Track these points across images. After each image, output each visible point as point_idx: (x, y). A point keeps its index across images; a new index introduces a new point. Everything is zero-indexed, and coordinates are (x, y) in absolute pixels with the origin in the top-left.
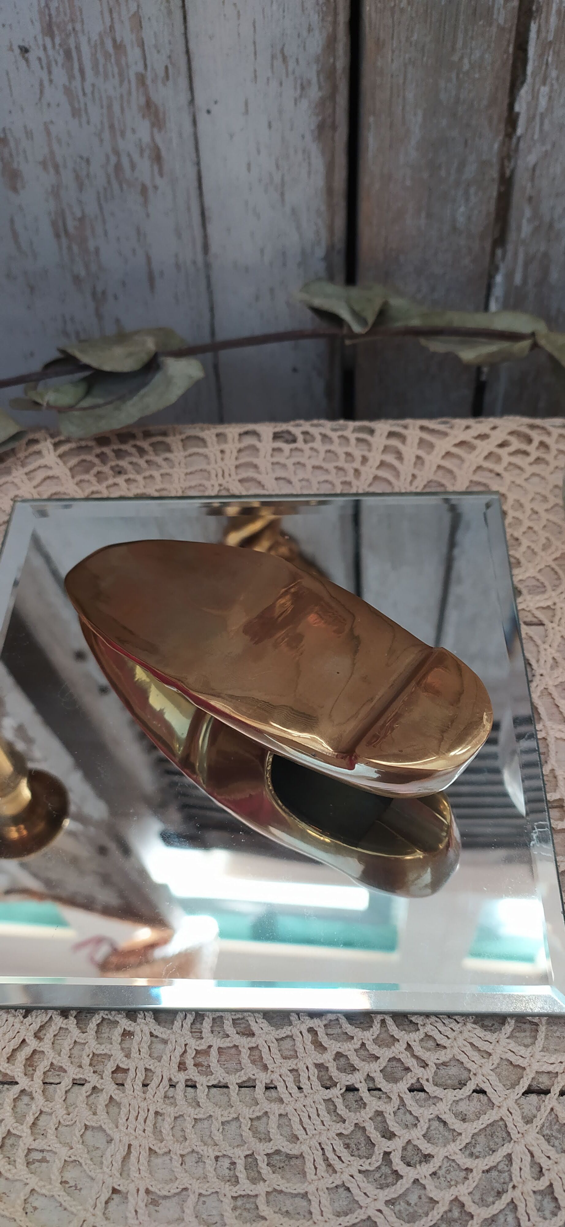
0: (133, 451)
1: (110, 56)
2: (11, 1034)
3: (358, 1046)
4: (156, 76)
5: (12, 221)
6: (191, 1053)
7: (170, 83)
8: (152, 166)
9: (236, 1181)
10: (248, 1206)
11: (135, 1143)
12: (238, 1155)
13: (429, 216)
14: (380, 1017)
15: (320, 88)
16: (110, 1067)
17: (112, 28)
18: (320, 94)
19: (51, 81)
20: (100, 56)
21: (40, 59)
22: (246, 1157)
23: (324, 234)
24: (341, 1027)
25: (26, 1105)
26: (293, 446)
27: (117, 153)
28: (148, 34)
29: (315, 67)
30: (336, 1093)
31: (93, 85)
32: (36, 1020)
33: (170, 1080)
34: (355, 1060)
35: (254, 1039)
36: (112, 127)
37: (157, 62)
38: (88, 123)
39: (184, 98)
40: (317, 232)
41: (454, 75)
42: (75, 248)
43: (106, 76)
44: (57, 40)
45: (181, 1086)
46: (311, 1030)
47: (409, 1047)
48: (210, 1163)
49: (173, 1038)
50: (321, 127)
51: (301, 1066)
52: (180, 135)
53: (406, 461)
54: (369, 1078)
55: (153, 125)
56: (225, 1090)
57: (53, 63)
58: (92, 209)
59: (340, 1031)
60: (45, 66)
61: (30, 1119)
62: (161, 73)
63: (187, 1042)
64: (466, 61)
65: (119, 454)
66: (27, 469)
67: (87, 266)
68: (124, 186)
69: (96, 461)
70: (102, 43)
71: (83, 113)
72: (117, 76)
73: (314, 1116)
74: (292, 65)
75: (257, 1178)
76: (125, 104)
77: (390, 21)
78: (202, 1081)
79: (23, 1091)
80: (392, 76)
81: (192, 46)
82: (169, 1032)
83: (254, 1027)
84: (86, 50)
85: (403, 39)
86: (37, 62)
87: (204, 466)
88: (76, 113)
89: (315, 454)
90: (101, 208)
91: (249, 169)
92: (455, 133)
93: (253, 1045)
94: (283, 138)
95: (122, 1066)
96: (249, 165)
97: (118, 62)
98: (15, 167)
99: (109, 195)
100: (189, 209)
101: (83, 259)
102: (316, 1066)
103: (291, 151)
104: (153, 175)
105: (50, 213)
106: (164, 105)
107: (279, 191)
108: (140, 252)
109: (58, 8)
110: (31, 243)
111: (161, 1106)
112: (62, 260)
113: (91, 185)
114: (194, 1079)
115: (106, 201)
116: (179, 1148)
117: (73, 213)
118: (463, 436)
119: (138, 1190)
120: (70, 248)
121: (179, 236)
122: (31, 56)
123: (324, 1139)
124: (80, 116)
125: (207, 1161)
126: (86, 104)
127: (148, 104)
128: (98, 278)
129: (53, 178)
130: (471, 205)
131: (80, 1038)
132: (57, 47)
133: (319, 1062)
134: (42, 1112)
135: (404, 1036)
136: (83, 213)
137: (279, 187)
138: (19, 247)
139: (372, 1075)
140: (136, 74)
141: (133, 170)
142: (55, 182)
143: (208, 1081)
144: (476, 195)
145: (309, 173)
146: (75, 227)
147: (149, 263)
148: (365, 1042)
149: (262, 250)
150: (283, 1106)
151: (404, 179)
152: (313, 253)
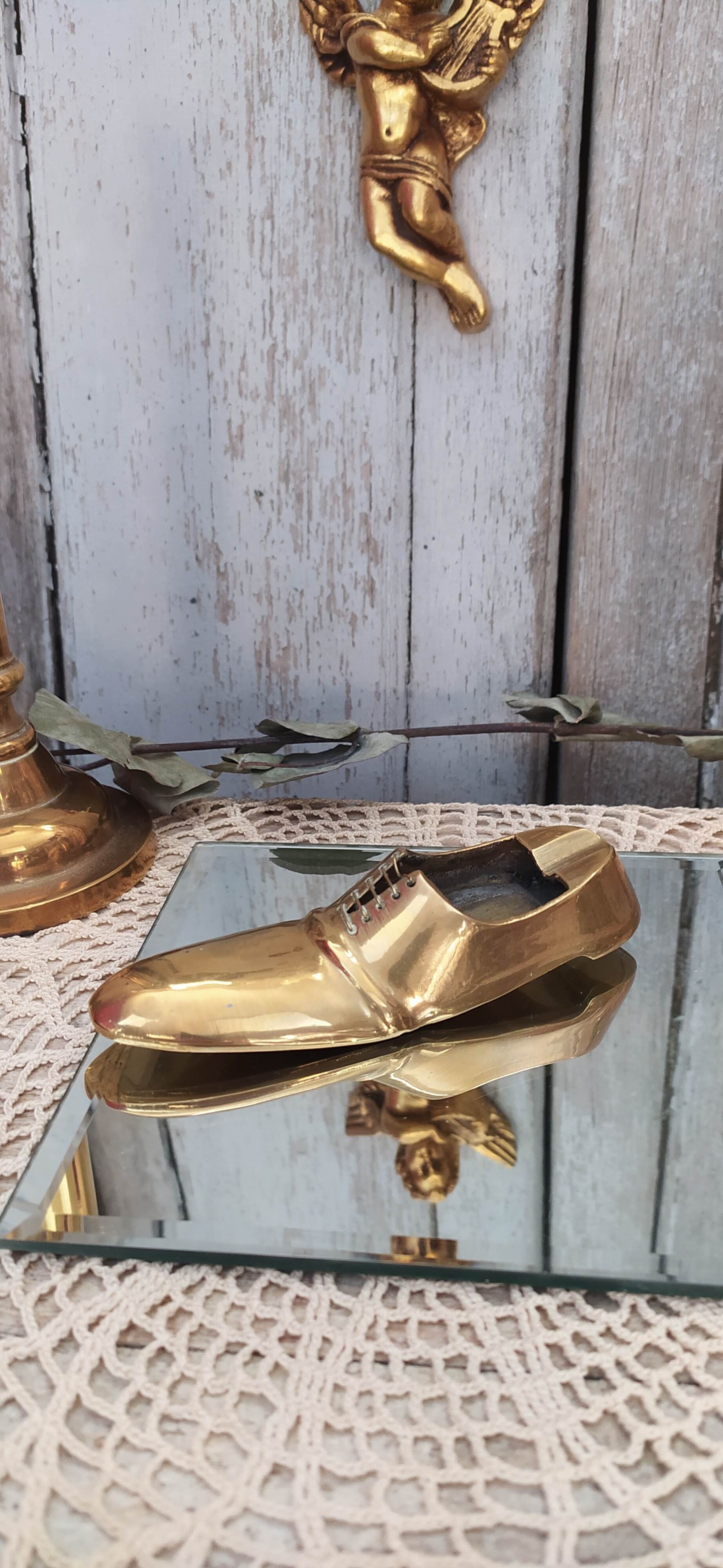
0: (326, 816)
1: (339, 499)
2: (152, 1288)
3: (602, 1329)
4: (379, 515)
5: (215, 651)
6: (382, 1324)
7: (391, 523)
8: (364, 597)
9: (442, 1464)
10: (457, 1497)
11: (306, 1415)
12: (447, 1438)
13: (639, 652)
14: (628, 1300)
15: (535, 524)
16: (276, 1332)
17: (344, 475)
18: (535, 530)
19: (279, 520)
20: (329, 499)
21: (272, 502)
22: (458, 1440)
23: (532, 661)
24: (578, 1312)
25: (161, 1368)
26: (501, 820)
27: (332, 585)
28: (376, 481)
30: (576, 1376)
31: (319, 524)
32: (187, 1276)
33: (355, 1352)
34: (599, 1342)
35: (464, 1314)
36: (331, 561)
37: (382, 503)
38: (308, 558)
39: (404, 534)
40: (525, 659)
41: (662, 522)
42: (275, 678)
43: (332, 516)
44: (291, 486)
45: (369, 1358)
46: (539, 1309)
47: (669, 1333)
48: (407, 1444)
49: (358, 1308)
50: (534, 560)
51: (528, 1347)
52: (396, 569)
54: (619, 1364)
55: (371, 559)
56: (427, 1369)
57: (284, 505)
58: (298, 639)
59: (576, 1317)
60: (275, 508)
61: (168, 1381)
62: (384, 514)
63: (378, 1312)
64: (674, 510)
65: (310, 817)
66: (210, 826)
67: (283, 695)
68: (334, 616)
69: (287, 821)
70: (333, 488)
71: (305, 548)
72: (342, 516)
73: (547, 1399)
74: (509, 504)
75: (472, 1462)
76: (346, 542)
77: (602, 474)
78: (397, 1355)
79: (162, 1350)
80: (603, 521)
81: (416, 489)
82: (354, 1299)
83: (465, 1300)
84: (317, 494)
85: (614, 488)
86: (269, 505)
87: (402, 831)
88: (298, 549)
90: (307, 638)
91: (460, 599)
92: (664, 574)
93: (464, 1320)
94: (496, 570)
95: (292, 1332)
96: (460, 595)
97: (345, 504)
98: (229, 599)
99: (317, 625)
100: (395, 638)
101: (281, 688)
102: (548, 1346)
103: (503, 582)
104: (364, 605)
105: (255, 643)
106: (383, 541)
107: (489, 620)
108: (340, 680)
109: (296, 459)
110: (230, 673)
111: (341, 1378)
112: (259, 689)
113: (301, 616)
114: (387, 1351)
115: (314, 631)
116: (362, 1426)
117: (279, 643)
118: (687, 818)
119: (309, 1467)
120: (269, 677)
121: (383, 664)
122: (265, 499)
123: (561, 1425)
124: (302, 551)
125: (403, 1441)
126: (308, 541)
127: (368, 540)
128: (292, 707)
129: (264, 610)
130: (681, 643)
131: (239, 1299)
132: (290, 491)
133: (551, 1341)
134: (183, 1377)
135: (662, 1323)
136: (289, 643)
137: (489, 615)
138: (217, 678)
139: (623, 1359)
140: (361, 514)
141: (345, 600)
142: (265, 613)
143: (405, 1354)
144: (687, 632)
145: (520, 602)
146: (278, 656)
147: (348, 692)
148: (611, 1325)
149: (467, 677)
150: (504, 1386)
151: (613, 616)
152: (519, 680)
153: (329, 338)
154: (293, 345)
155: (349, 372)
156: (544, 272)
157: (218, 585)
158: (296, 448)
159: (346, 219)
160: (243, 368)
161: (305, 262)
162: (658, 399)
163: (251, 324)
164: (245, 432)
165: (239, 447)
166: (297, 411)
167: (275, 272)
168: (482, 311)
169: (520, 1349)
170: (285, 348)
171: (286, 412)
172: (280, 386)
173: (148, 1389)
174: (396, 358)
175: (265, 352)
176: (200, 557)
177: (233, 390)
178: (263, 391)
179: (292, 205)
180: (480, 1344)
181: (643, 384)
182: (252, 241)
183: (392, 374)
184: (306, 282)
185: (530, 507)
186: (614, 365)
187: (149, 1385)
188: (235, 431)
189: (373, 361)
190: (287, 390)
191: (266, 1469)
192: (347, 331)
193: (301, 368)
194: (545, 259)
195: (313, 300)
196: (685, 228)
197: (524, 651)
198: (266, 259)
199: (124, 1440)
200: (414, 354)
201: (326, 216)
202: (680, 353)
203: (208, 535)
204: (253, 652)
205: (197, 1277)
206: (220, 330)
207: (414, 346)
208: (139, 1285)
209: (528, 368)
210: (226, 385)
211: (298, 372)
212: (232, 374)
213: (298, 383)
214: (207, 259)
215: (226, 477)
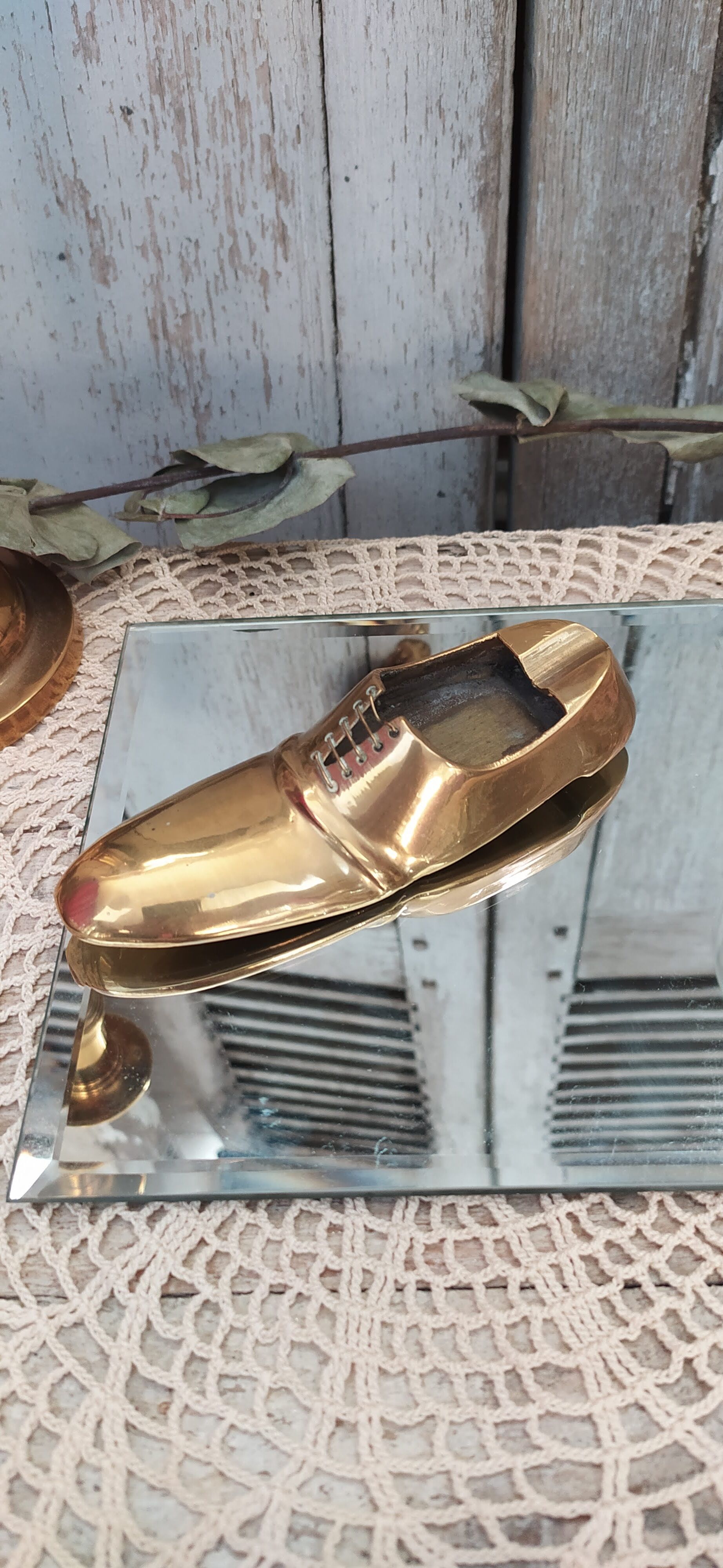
0: (268, 568)
1: (231, 115)
2: (185, 1233)
3: (632, 1232)
4: (286, 137)
5: (99, 321)
6: (419, 1249)
7: (302, 147)
8: (275, 248)
9: (496, 1404)
10: (513, 1434)
11: (360, 1362)
12: (497, 1370)
13: (607, 301)
14: (656, 1197)
15: (483, 146)
16: (317, 1268)
17: (235, 82)
18: (483, 153)
19: (157, 147)
20: (219, 116)
21: (145, 121)
22: (507, 1372)
23: (482, 323)
24: (607, 1212)
25: (210, 1321)
26: (464, 559)
27: (233, 233)
28: (278, 89)
30: (613, 1289)
31: (208, 151)
32: (217, 1213)
33: (396, 1282)
34: (631, 1249)
35: (498, 1229)
36: (228, 200)
37: (287, 120)
38: (200, 197)
39: (317, 163)
40: (474, 322)
41: (639, 133)
42: (176, 352)
43: (225, 139)
44: (168, 99)
45: (411, 1289)
46: (570, 1215)
47: (698, 1231)
48: (459, 1381)
49: (393, 1231)
50: (483, 193)
51: (563, 1260)
52: (312, 209)
53: (605, 571)
54: (653, 1271)
55: (279, 197)
56: (468, 1292)
57: (161, 126)
58: (199, 304)
59: (605, 1217)
60: (150, 128)
61: (219, 1337)
62: (292, 134)
63: (413, 1235)
64: (653, 114)
65: (250, 571)
66: (137, 593)
67: (189, 373)
68: (240, 273)
69: (223, 580)
70: (222, 101)
71: (194, 184)
72: (237, 139)
73: (587, 1319)
74: (450, 119)
75: (524, 1398)
76: (246, 174)
77: (566, 69)
78: (438, 1282)
79: (206, 1302)
80: (566, 134)
81: (330, 100)
82: (388, 1223)
83: (498, 1216)
84: (202, 110)
85: (580, 90)
86: (142, 126)
87: (355, 583)
88: (185, 185)
89: (491, 568)
90: (210, 302)
91: (393, 248)
92: (639, 201)
93: (499, 1236)
94: (436, 208)
95: (332, 1267)
96: (394, 242)
97: (240, 123)
98: (107, 254)
99: (221, 285)
100: (317, 299)
101: (185, 365)
102: (583, 1258)
103: (446, 224)
104: (276, 259)
105: (147, 309)
106: (292, 171)
107: (430, 273)
108: (255, 354)
109: (171, 60)
110: (121, 349)
111: (388, 1315)
112: (159, 367)
113: (200, 274)
114: (427, 1279)
115: (217, 292)
116: (416, 1367)
117: (175, 309)
118: (671, 543)
119: (370, 1420)
120: (169, 352)
121: (304, 332)
122: (135, 118)
123: (604, 1347)
124: (190, 188)
125: (455, 1380)
126: (198, 175)
127: (274, 171)
128: (201, 389)
129: (152, 266)
130: (657, 286)
131: (273, 1234)
132: (167, 106)
133: (586, 1253)
134: (232, 1329)
135: (690, 1219)
136: (188, 309)
137: (430, 267)
138: (106, 354)
139: (656, 1266)
140: (261, 136)
141: (252, 254)
142: (154, 271)
143: (446, 1281)
144: (663, 274)
145: (467, 249)
146: (177, 326)
147: (266, 367)
148: (642, 1227)
149: (405, 345)
150: (546, 1309)
151: (578, 257)
152: (468, 347)
157: (91, 236)
158: (168, 44)
164: (97, 23)
165: (92, 45)
169: (556, 1262)
173: (201, 1349)
176: (62, 199)
180: (517, 1263)
185: (477, 122)
187: (201, 1345)
188: (83, 22)
191: (329, 1426)
197: (473, 311)
199: (187, 1407)
203: (68, 169)
204: (145, 322)
205: (227, 1213)
208: (171, 1229)
215: (80, 88)
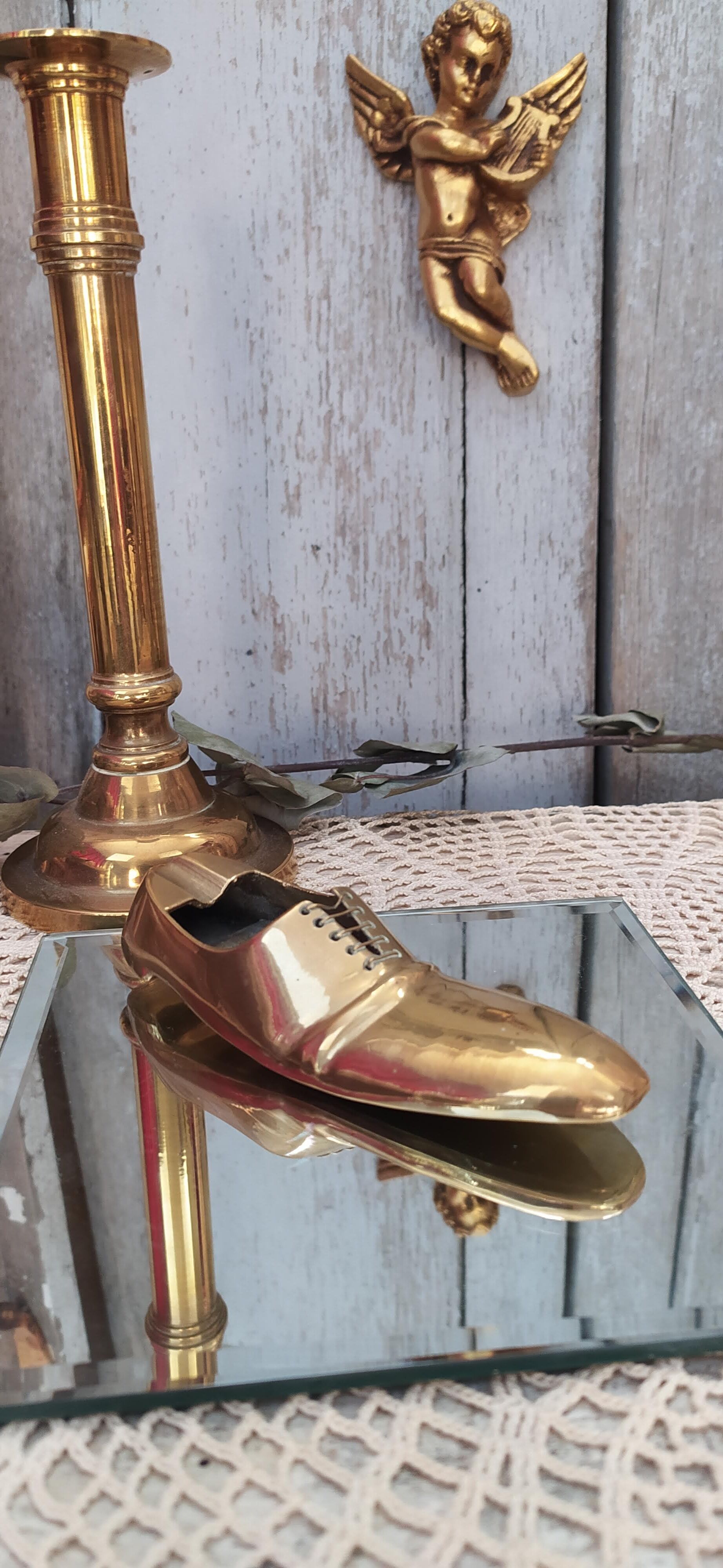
1: (394, 549)
4: (434, 563)
5: (272, 700)
7: (445, 569)
8: (421, 640)
13: (677, 680)
15: (582, 565)
17: (399, 527)
18: (582, 569)
19: (336, 572)
20: (385, 549)
21: (329, 555)
27: (389, 631)
28: (430, 531)
29: (578, 548)
31: (375, 574)
37: (436, 552)
38: (365, 605)
39: (458, 579)
40: (577, 690)
41: (692, 561)
42: (332, 723)
43: (388, 565)
44: (348, 539)
50: (581, 597)
52: (451, 612)
55: (426, 604)
57: (341, 558)
58: (355, 683)
60: (332, 559)
62: (439, 561)
65: (428, 825)
66: (335, 839)
67: (341, 738)
68: (391, 660)
70: (389, 540)
71: (362, 597)
72: (398, 565)
74: (557, 547)
76: (402, 589)
77: (637, 519)
80: (639, 561)
81: (468, 538)
84: (373, 546)
85: (648, 533)
86: (326, 558)
88: (354, 598)
90: (365, 682)
91: (513, 637)
92: (696, 608)
94: (547, 609)
96: (513, 633)
97: (401, 554)
98: (286, 648)
99: (374, 669)
100: (451, 677)
101: (338, 732)
103: (555, 618)
104: (420, 648)
105: (312, 689)
106: (438, 587)
107: (542, 654)
108: (398, 720)
109: (353, 514)
110: (287, 721)
112: (316, 734)
113: (359, 661)
115: (371, 674)
117: (336, 688)
120: (326, 722)
121: (439, 703)
122: (321, 553)
124: (358, 600)
126: (365, 590)
127: (424, 587)
129: (322, 657)
130: (715, 670)
132: (347, 544)
136: (346, 688)
137: (542, 651)
138: (273, 726)
140: (416, 563)
141: (402, 644)
142: (323, 661)
145: (571, 636)
146: (336, 701)
147: (406, 731)
149: (521, 710)
151: (653, 647)
152: (572, 710)
153: (384, 404)
154: (349, 411)
155: (403, 434)
156: (584, 341)
157: (275, 637)
158: (352, 504)
159: (399, 299)
160: (300, 433)
161: (360, 336)
162: (683, 452)
163: (308, 393)
164: (302, 491)
165: (296, 505)
166: (353, 470)
167: (331, 346)
168: (535, 373)
170: (341, 413)
171: (342, 471)
172: (336, 448)
174: (447, 420)
175: (322, 416)
176: (257, 610)
177: (290, 454)
178: (319, 453)
179: (347, 287)
181: (669, 439)
182: (309, 318)
183: (444, 434)
184: (361, 355)
185: (578, 549)
186: (643, 423)
188: (292, 491)
189: (426, 423)
190: (343, 452)
192: (401, 398)
193: (357, 431)
194: (584, 330)
195: (369, 370)
196: (700, 305)
197: (576, 681)
198: (323, 335)
200: (464, 416)
201: (380, 296)
202: (700, 411)
203: (265, 589)
204: (310, 699)
206: (278, 399)
207: (464, 409)
209: (572, 426)
210: (283, 449)
211: (354, 435)
212: (289, 438)
213: (354, 444)
214: (266, 335)
215: (283, 534)
